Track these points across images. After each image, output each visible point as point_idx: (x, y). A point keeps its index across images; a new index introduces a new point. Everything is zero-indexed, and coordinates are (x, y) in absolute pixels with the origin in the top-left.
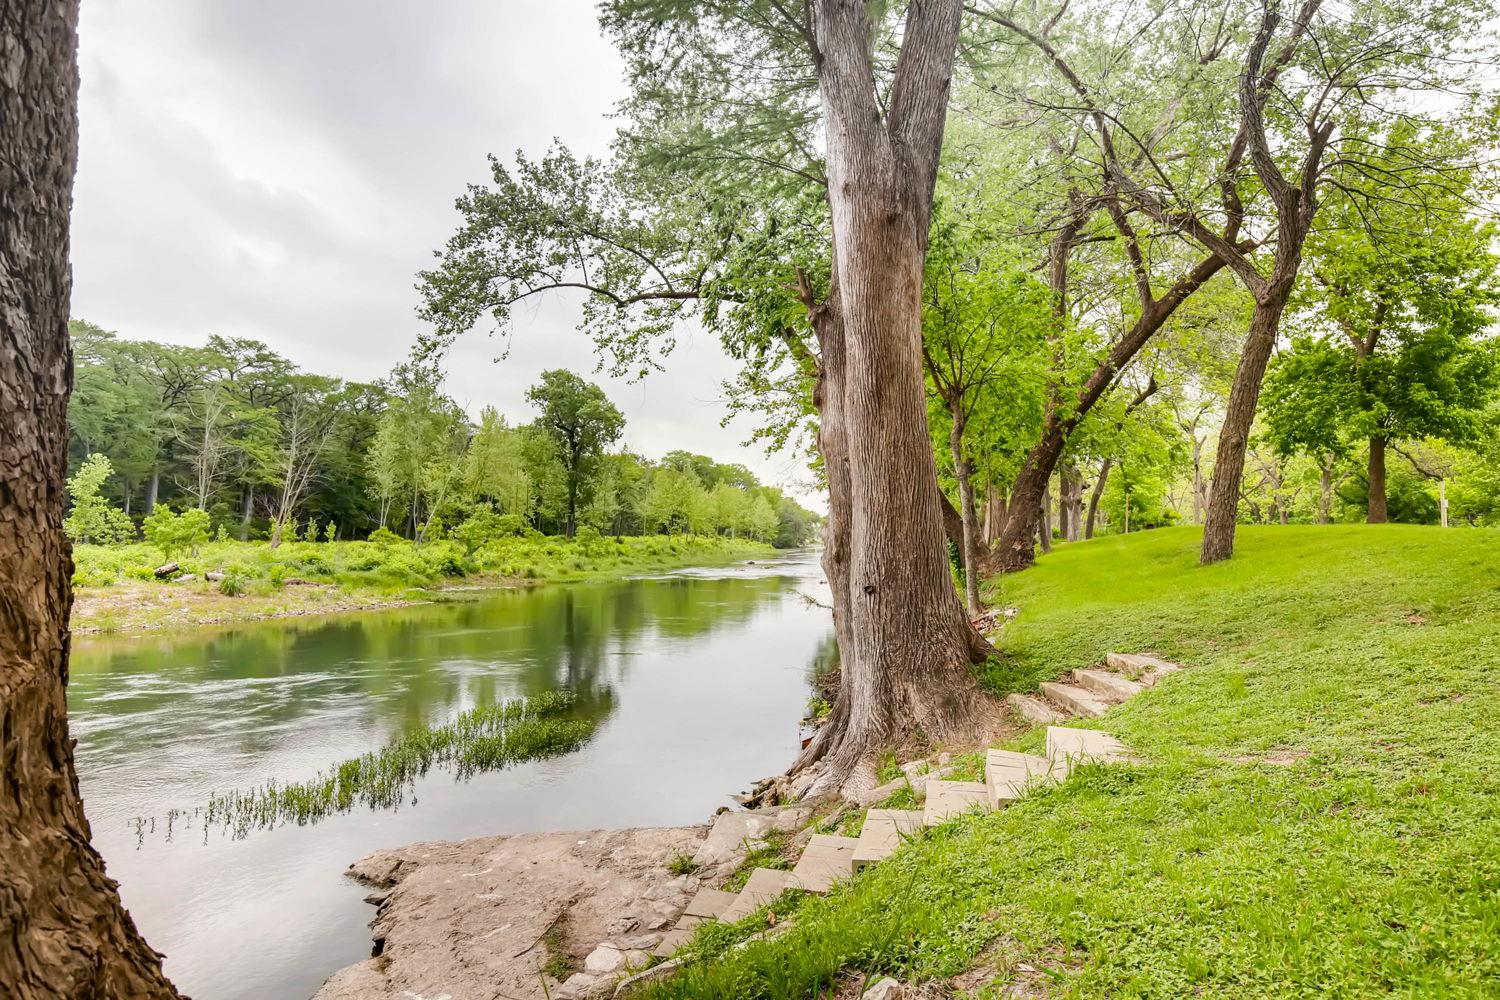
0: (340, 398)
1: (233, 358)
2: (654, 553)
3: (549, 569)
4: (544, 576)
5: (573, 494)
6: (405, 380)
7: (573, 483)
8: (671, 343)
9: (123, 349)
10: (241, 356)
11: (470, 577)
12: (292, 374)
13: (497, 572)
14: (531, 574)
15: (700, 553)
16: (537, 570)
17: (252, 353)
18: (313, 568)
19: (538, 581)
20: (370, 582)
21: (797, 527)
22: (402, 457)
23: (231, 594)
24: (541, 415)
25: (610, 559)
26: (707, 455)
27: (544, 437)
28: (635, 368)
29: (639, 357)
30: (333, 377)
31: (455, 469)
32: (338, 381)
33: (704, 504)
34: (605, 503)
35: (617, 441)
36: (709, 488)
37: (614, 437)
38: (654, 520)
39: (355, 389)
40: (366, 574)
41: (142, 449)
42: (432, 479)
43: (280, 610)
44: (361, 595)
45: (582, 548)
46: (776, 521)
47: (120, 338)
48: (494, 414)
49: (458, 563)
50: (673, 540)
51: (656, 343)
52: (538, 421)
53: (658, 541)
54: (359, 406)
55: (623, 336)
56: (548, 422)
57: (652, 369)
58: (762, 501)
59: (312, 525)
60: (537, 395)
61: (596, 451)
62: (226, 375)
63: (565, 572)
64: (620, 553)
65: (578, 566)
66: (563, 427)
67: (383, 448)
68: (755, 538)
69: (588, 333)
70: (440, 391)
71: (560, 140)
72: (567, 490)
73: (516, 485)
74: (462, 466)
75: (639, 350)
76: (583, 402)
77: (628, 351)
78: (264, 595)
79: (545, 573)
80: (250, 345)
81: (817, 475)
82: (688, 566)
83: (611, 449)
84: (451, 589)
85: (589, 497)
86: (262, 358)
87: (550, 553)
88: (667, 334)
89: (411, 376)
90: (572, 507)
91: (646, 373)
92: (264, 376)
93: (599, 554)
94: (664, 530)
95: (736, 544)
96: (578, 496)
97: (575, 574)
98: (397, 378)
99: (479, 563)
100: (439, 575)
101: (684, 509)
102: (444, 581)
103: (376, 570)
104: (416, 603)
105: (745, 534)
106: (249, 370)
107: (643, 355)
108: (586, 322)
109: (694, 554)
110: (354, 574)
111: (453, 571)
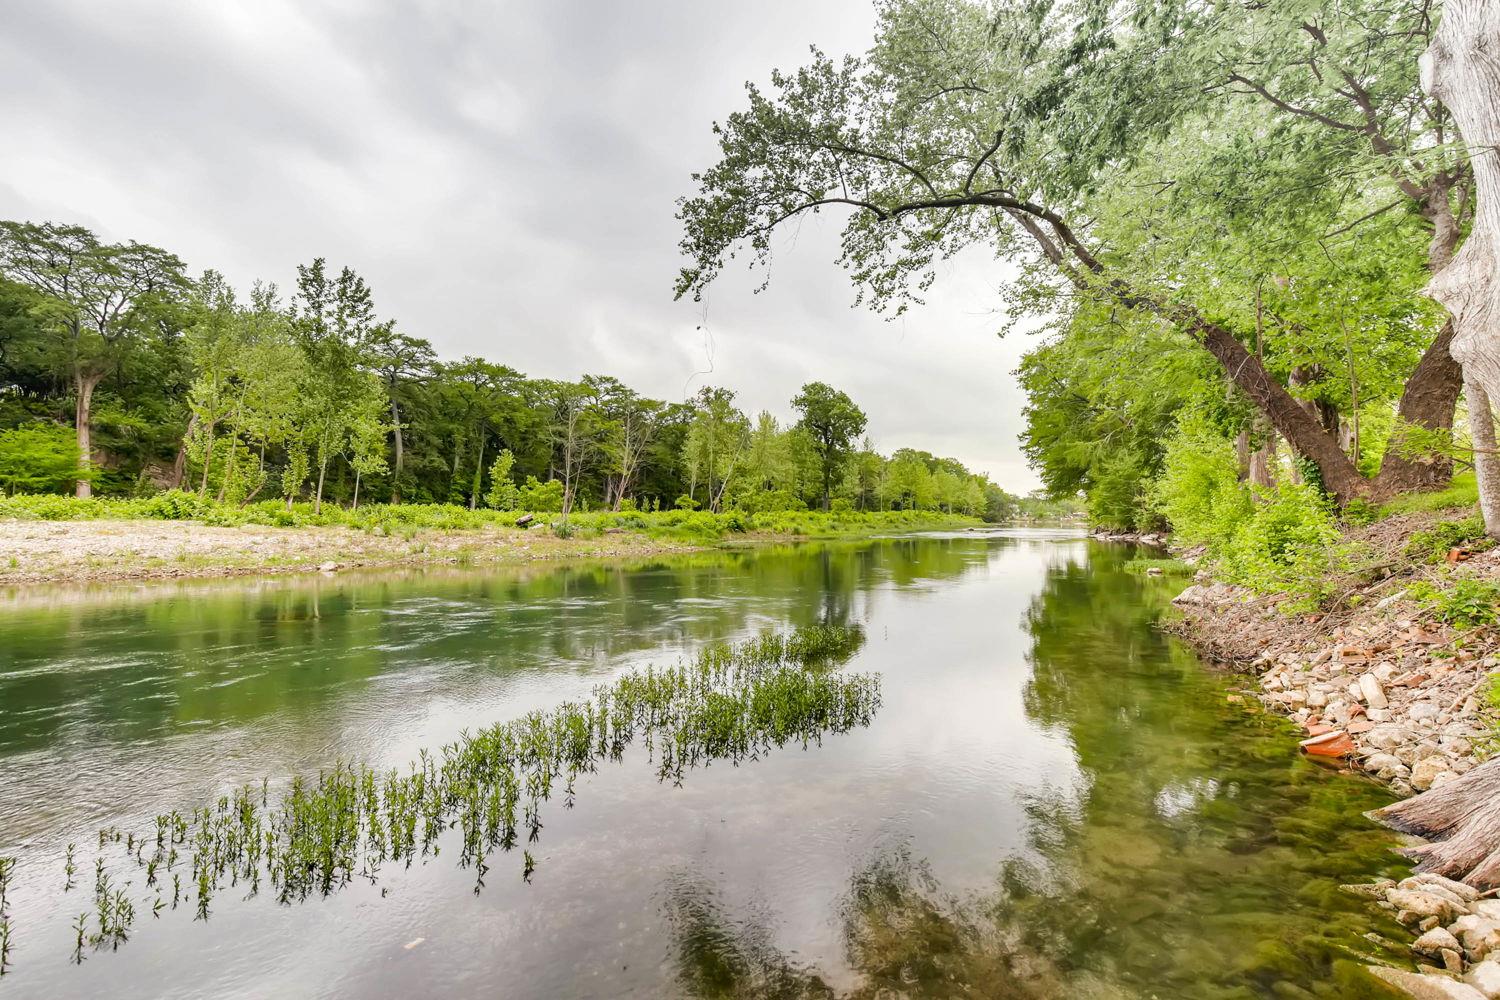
0: (665, 414)
1: (597, 390)
2: (891, 521)
3: (812, 529)
4: (806, 534)
5: (827, 477)
6: (708, 398)
7: (827, 469)
8: (929, 278)
9: (531, 385)
10: (602, 388)
11: (749, 533)
12: (635, 399)
13: (770, 529)
14: (797, 532)
15: (926, 523)
16: (801, 529)
17: (609, 386)
18: (633, 523)
19: (802, 538)
20: (673, 534)
21: (1001, 506)
22: (704, 452)
23: (563, 537)
24: (802, 418)
25: (858, 524)
26: (928, 451)
27: (805, 433)
28: (894, 303)
29: (897, 291)
30: (660, 400)
31: (742, 459)
32: (663, 403)
33: (929, 486)
34: (851, 484)
35: (860, 435)
36: (932, 472)
37: (858, 431)
38: (888, 501)
39: (675, 408)
40: (671, 529)
41: (542, 451)
42: (725, 468)
43: (598, 550)
44: (663, 543)
45: (836, 517)
46: (985, 501)
47: (529, 378)
48: (768, 417)
49: (741, 522)
50: (905, 513)
51: (915, 277)
52: (800, 422)
53: (892, 514)
54: (678, 421)
55: (881, 271)
56: (808, 422)
57: (911, 304)
58: (974, 485)
59: (646, 500)
60: (798, 402)
61: (845, 444)
62: (594, 401)
63: (823, 531)
64: (864, 521)
65: (833, 527)
66: (818, 427)
67: (691, 447)
68: (968, 513)
69: (846, 267)
70: (733, 404)
71: (816, 47)
72: (823, 475)
73: (784, 469)
74: (746, 457)
75: (898, 285)
76: (834, 406)
77: (887, 286)
78: (588, 538)
79: (808, 531)
80: (608, 380)
81: (1028, 456)
82: (920, 531)
83: (857, 443)
84: (735, 540)
85: (839, 480)
86: (615, 389)
87: (811, 519)
88: (926, 269)
89: (712, 395)
90: (826, 486)
91: (904, 308)
92: (616, 401)
93: (849, 522)
94: (897, 507)
95: (953, 517)
96: (831, 476)
97: (831, 533)
98: (703, 397)
99: (757, 523)
100: (726, 531)
101: (913, 488)
102: (730, 536)
103: (679, 525)
104: (704, 549)
105: (959, 510)
106: (607, 398)
107: (902, 290)
108: (844, 256)
109: (922, 524)
110: (663, 529)
111: (737, 528)
